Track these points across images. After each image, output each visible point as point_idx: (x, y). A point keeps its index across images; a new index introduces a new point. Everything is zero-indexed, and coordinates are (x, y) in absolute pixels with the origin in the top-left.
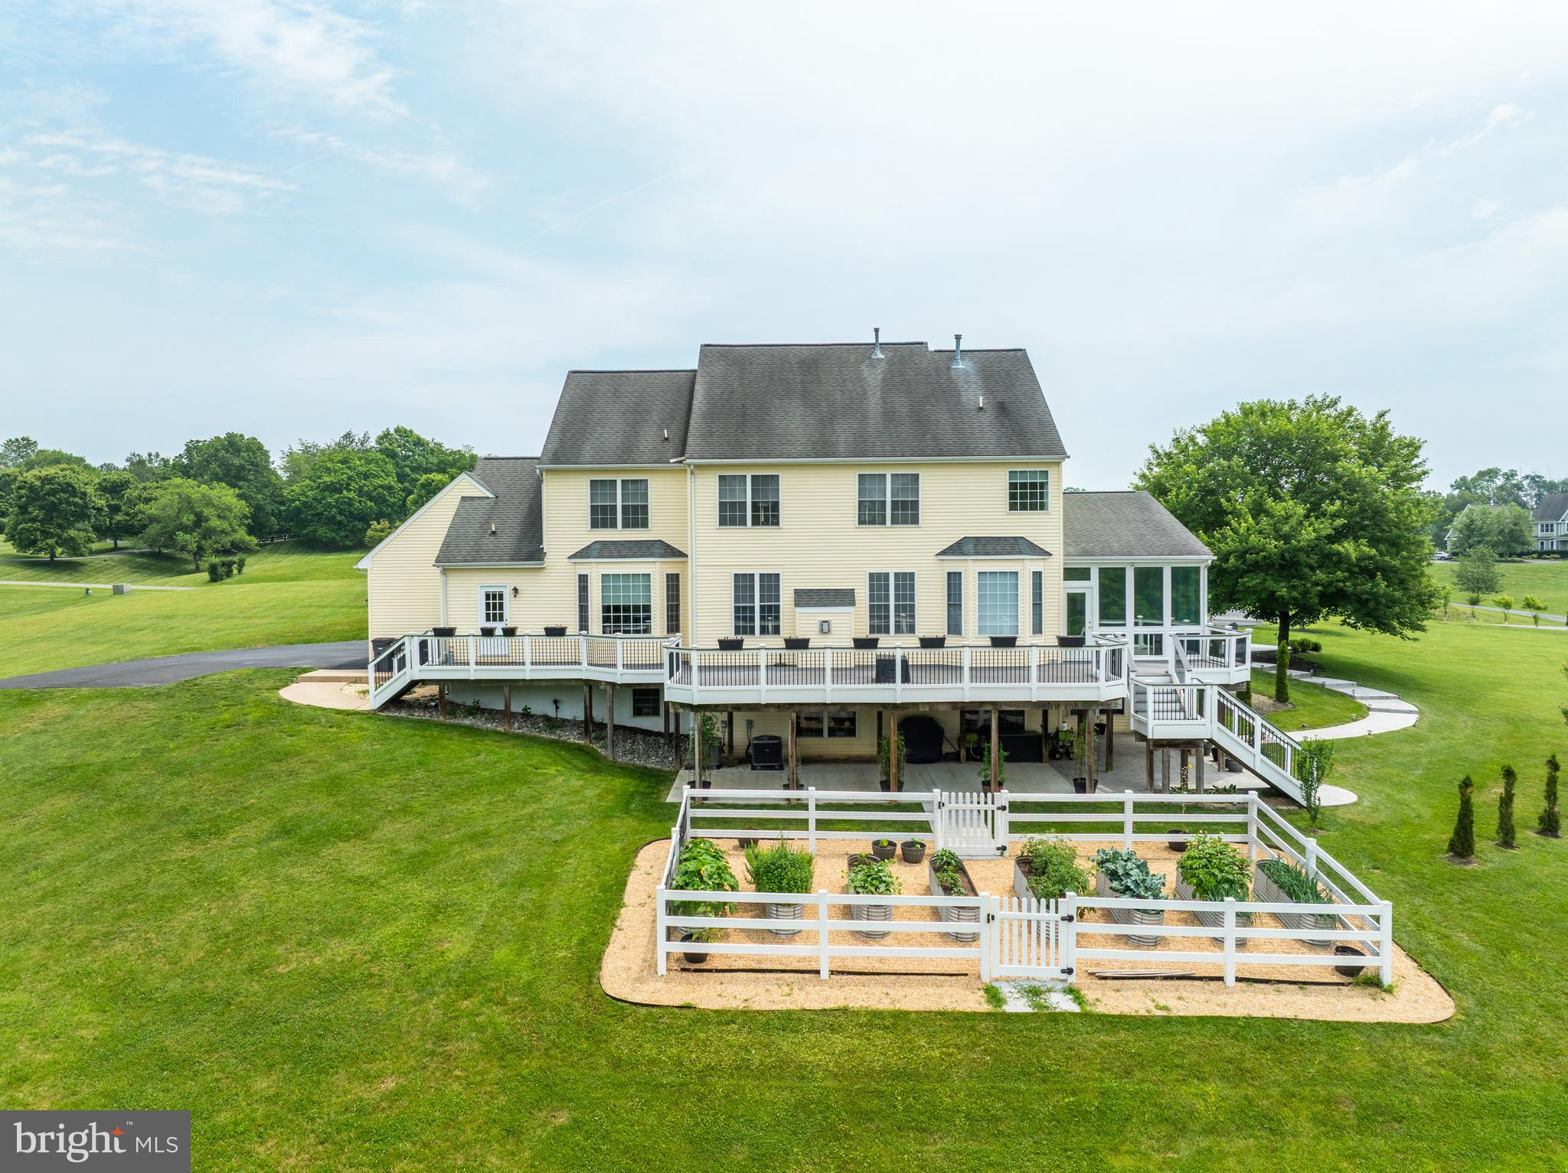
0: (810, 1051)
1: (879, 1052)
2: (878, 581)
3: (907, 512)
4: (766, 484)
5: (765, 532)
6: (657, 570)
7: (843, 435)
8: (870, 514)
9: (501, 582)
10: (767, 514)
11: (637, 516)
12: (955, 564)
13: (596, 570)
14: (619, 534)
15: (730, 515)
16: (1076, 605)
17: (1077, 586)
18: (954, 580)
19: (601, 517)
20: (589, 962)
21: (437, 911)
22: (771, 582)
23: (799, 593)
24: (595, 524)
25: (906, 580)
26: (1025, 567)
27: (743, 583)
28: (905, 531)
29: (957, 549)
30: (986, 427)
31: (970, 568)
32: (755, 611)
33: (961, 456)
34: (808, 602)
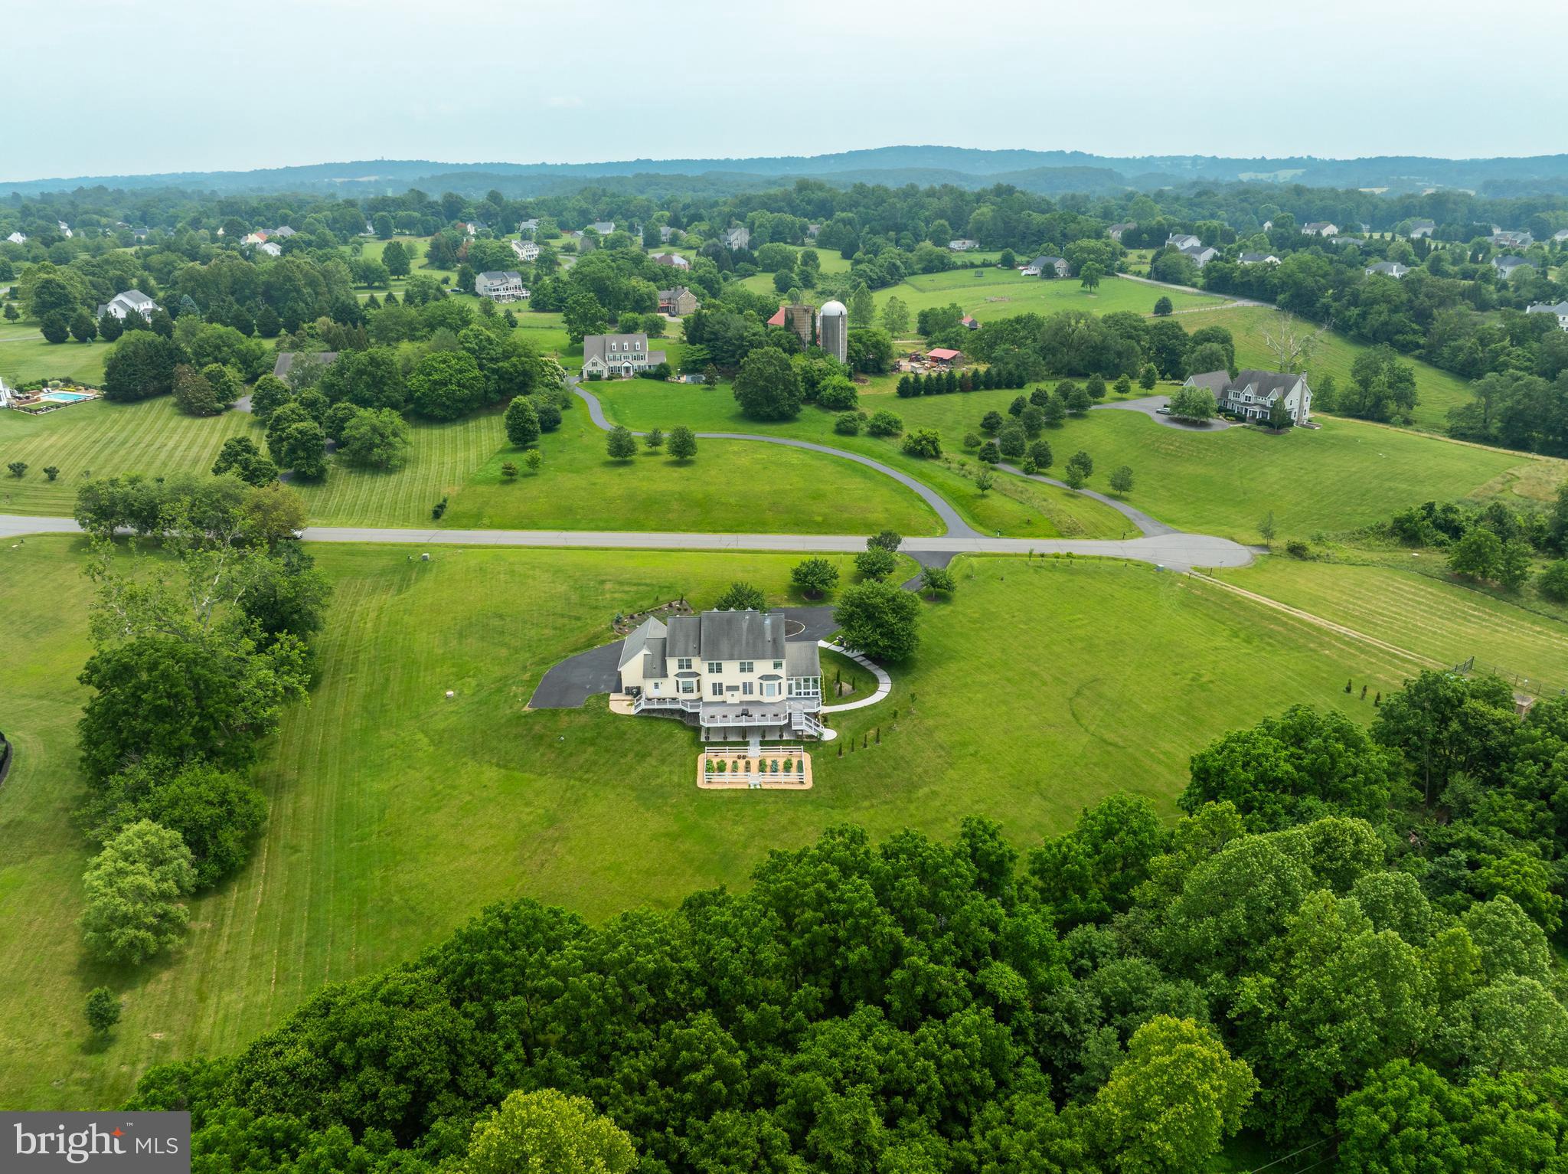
0: (725, 795)
1: (733, 794)
2: (745, 684)
3: (751, 670)
4: (719, 665)
5: (719, 674)
6: (694, 680)
7: (736, 653)
8: (742, 670)
9: (658, 681)
10: (719, 670)
11: (689, 666)
12: (761, 680)
13: (681, 680)
14: (685, 671)
15: (711, 671)
16: (790, 686)
17: (790, 682)
18: (761, 685)
19: (681, 667)
20: (695, 782)
21: (671, 772)
22: (721, 685)
23: (727, 686)
24: (679, 668)
25: (751, 684)
26: (776, 683)
27: (714, 685)
28: (750, 674)
29: (762, 677)
30: (769, 647)
31: (765, 683)
32: (717, 689)
33: (763, 657)
34: (729, 688)
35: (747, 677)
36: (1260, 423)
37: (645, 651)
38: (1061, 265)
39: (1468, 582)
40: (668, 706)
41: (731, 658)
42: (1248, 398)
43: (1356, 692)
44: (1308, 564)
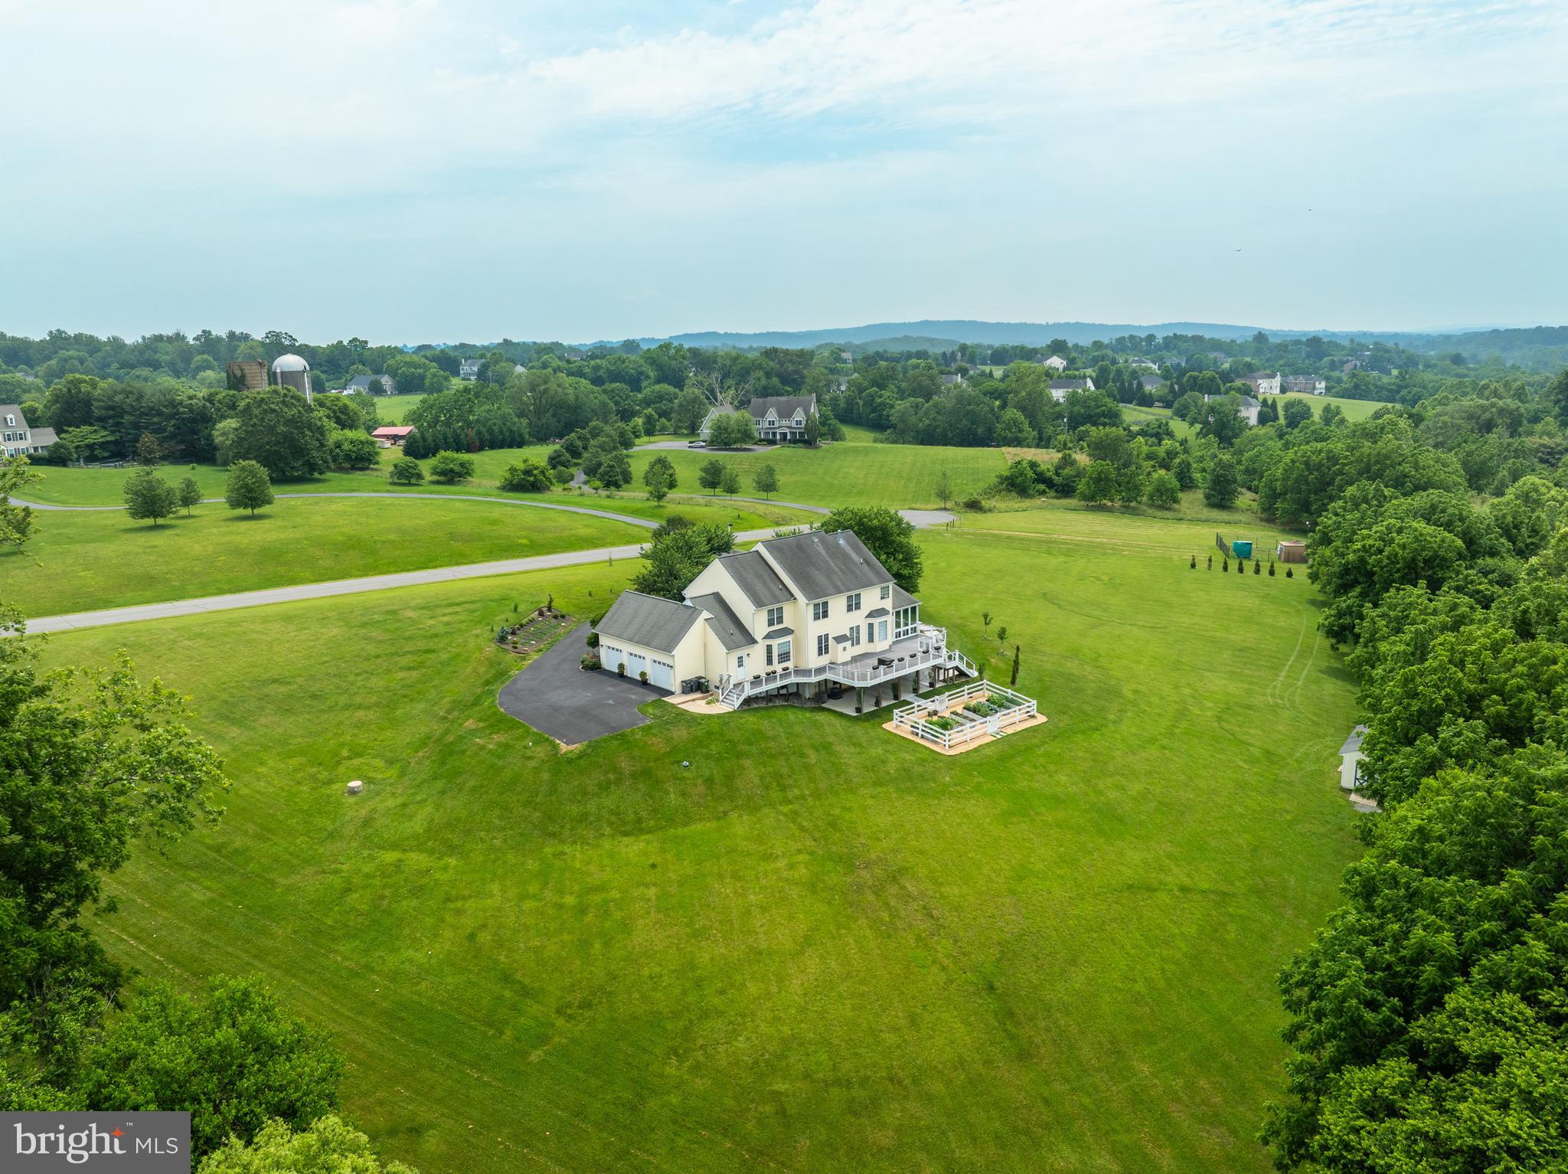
2: (852, 631)
3: (858, 607)
4: (825, 606)
5: (825, 620)
6: (791, 639)
8: (850, 609)
9: (742, 652)
10: (825, 614)
11: (780, 620)
12: (871, 620)
13: (775, 643)
14: (776, 627)
18: (871, 626)
19: (771, 623)
20: (933, 751)
21: (890, 752)
23: (834, 638)
24: (769, 625)
25: (859, 629)
26: (887, 620)
27: (820, 638)
28: (858, 612)
29: (871, 615)
31: (876, 621)
32: (823, 647)
33: (868, 584)
34: (840, 639)
35: (858, 618)
36: (794, 441)
37: (705, 615)
38: (386, 381)
39: (1102, 509)
40: (764, 688)
41: (838, 591)
42: (772, 423)
43: (1202, 565)
44: (989, 515)
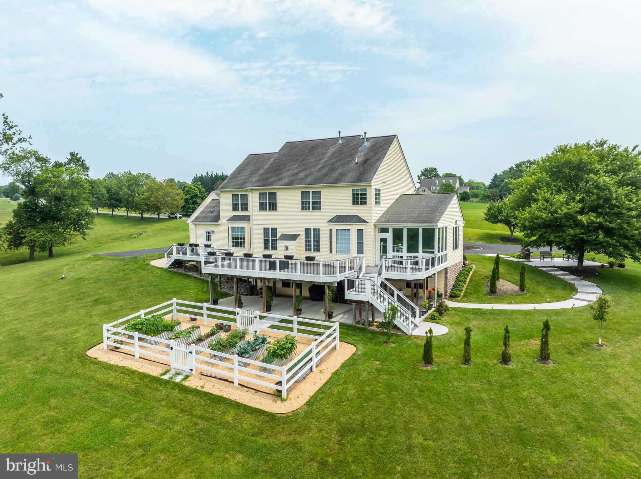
2: (308, 231)
3: (317, 206)
4: (273, 195)
5: (272, 213)
6: (246, 225)
8: (305, 206)
9: (209, 228)
10: (273, 206)
11: (244, 207)
12: (331, 226)
14: (240, 213)
15: (263, 207)
17: (384, 235)
19: (235, 207)
22: (274, 230)
23: (283, 235)
24: (234, 209)
25: (317, 231)
26: (354, 228)
27: (266, 230)
28: (316, 212)
29: (333, 220)
30: (352, 171)
31: (335, 227)
32: (270, 241)
33: (336, 183)
34: (285, 237)
35: (312, 219)
41: (290, 183)
